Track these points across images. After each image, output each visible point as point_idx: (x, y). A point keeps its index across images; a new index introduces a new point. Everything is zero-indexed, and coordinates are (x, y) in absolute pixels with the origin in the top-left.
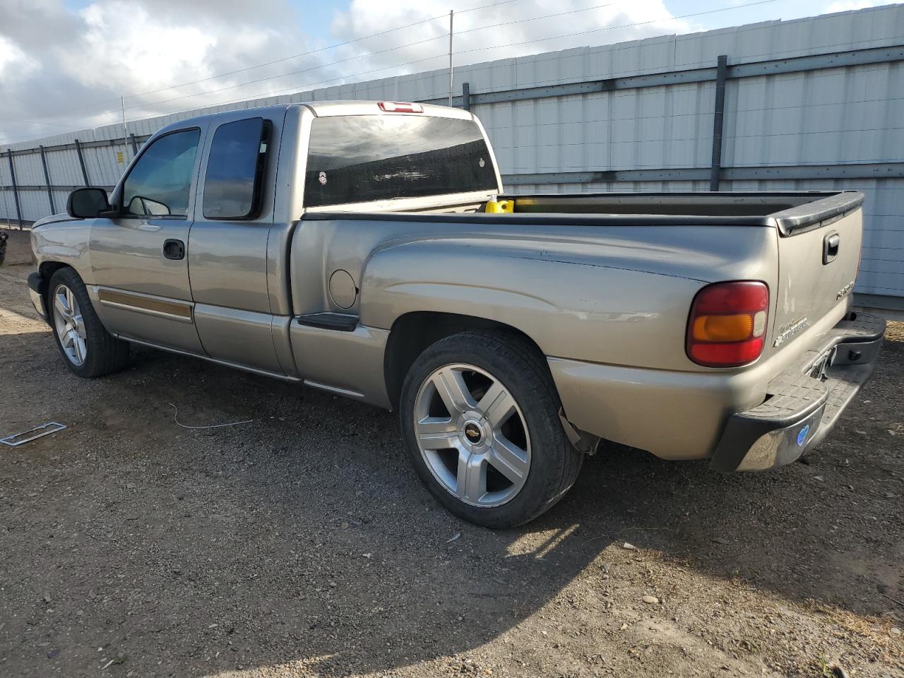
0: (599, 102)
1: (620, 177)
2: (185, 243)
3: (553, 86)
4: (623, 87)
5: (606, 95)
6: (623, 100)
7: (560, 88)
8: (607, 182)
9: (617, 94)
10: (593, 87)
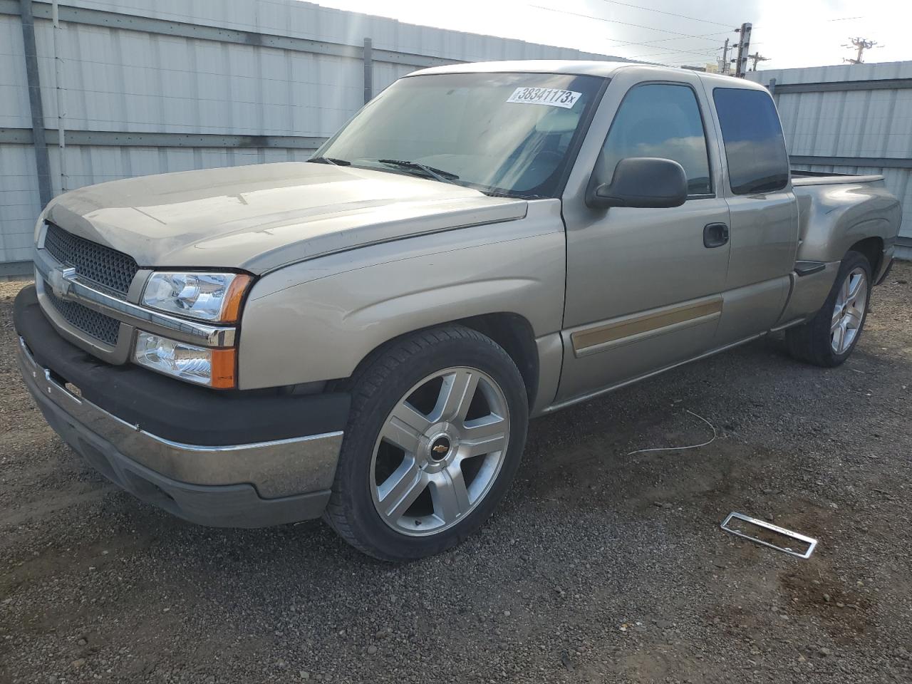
0: (242, 57)
1: (272, 143)
2: (729, 228)
3: (179, 23)
4: (270, 45)
5: (250, 49)
6: (272, 60)
7: (191, 28)
8: (258, 148)
9: (263, 52)
10: (233, 38)
